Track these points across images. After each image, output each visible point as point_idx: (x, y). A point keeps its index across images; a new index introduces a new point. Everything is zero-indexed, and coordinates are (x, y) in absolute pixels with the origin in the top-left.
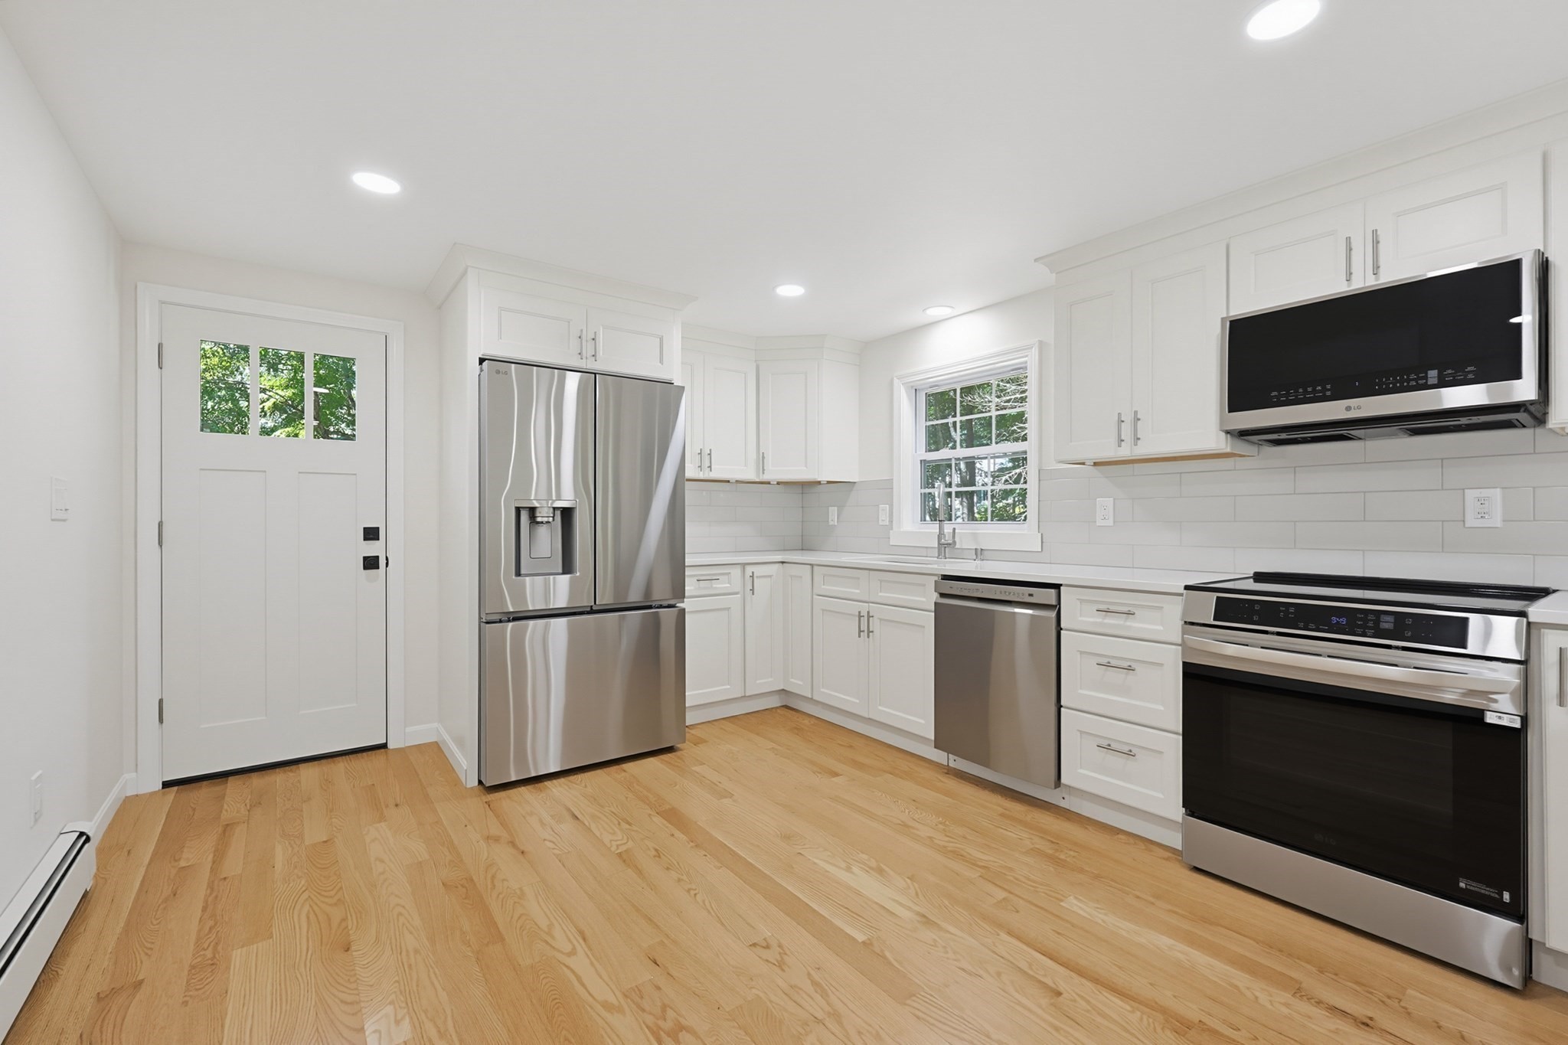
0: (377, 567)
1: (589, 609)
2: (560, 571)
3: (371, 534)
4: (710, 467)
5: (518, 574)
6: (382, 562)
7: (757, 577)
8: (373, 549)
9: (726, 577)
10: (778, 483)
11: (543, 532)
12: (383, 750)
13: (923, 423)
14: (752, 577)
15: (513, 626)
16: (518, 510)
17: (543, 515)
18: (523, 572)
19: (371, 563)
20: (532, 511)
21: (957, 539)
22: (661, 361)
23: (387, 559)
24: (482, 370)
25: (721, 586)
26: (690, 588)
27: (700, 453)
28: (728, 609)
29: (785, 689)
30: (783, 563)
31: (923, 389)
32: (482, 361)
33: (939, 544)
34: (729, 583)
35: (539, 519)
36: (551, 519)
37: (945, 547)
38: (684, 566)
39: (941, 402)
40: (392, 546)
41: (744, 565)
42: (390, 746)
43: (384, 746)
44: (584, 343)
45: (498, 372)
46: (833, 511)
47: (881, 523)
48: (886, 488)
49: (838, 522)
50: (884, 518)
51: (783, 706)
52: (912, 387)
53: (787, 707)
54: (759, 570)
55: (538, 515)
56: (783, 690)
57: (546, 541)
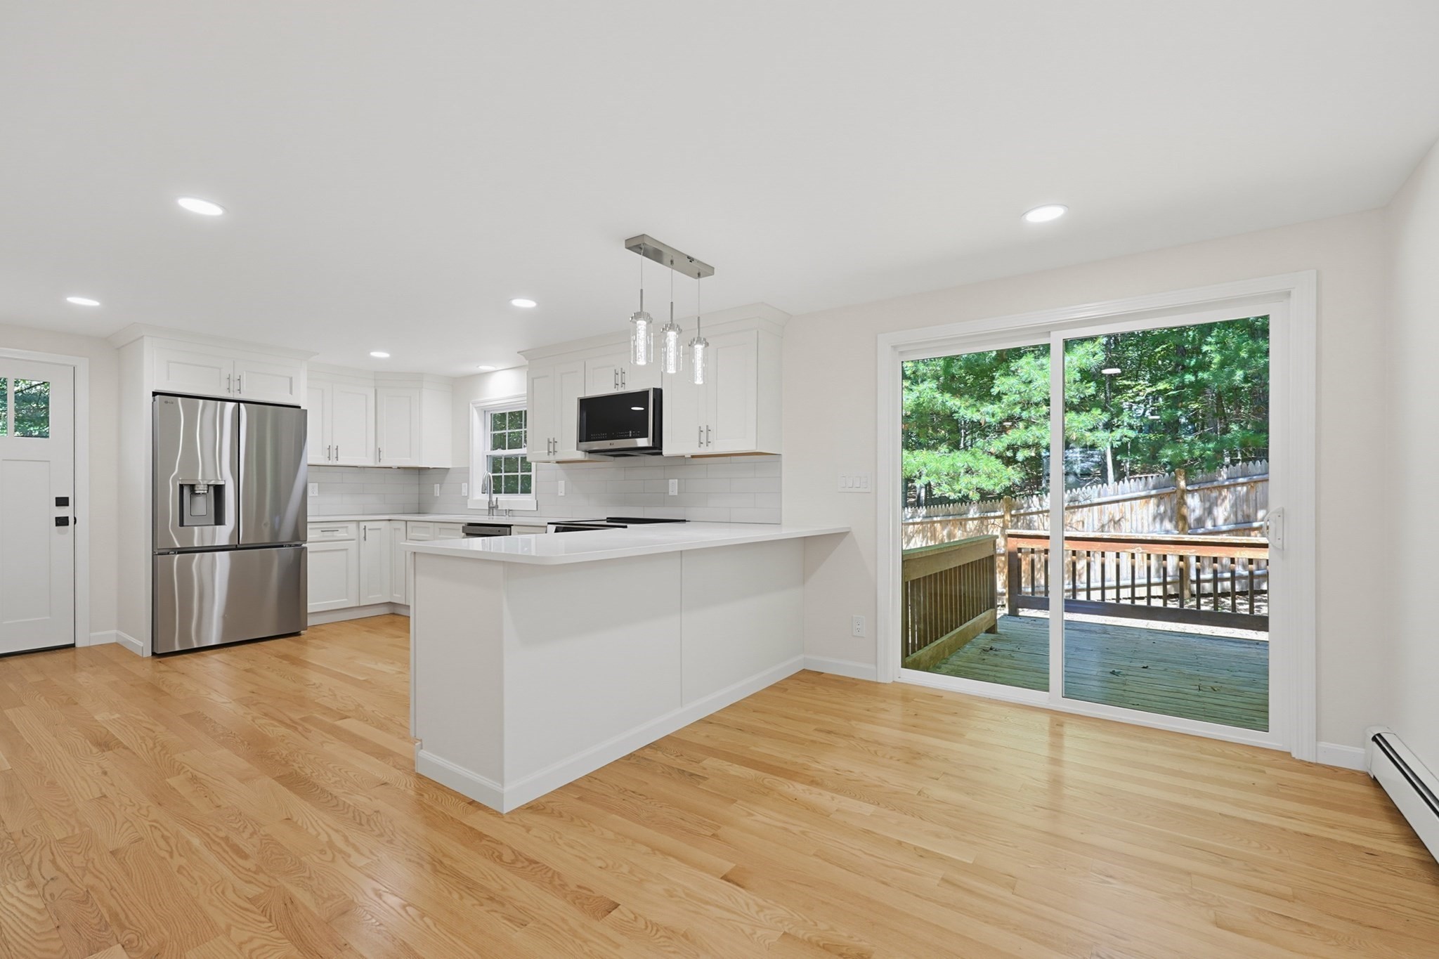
0: (67, 524)
1: (235, 547)
2: (213, 523)
3: (62, 502)
4: (337, 457)
5: (182, 524)
6: (71, 521)
7: (369, 529)
8: (63, 512)
9: (345, 529)
10: (399, 468)
11: (200, 501)
12: (73, 648)
13: (489, 433)
14: (365, 529)
15: (178, 558)
16: (182, 487)
17: (200, 489)
18: (185, 524)
19: (62, 522)
20: (192, 487)
21: (498, 504)
22: (291, 393)
23: (75, 519)
24: (154, 400)
25: (341, 534)
26: (311, 535)
27: (329, 449)
28: (346, 550)
29: (392, 601)
30: (390, 520)
31: (488, 411)
32: (155, 394)
33: (489, 507)
34: (347, 532)
35: (197, 492)
36: (206, 492)
37: (492, 508)
38: (306, 523)
39: (499, 420)
40: (80, 510)
41: (359, 522)
42: (78, 645)
43: (73, 646)
44: (232, 383)
45: (166, 402)
46: (437, 486)
47: (463, 495)
48: (465, 473)
49: (440, 494)
50: (464, 491)
51: (391, 614)
52: (482, 409)
53: (393, 614)
54: (369, 525)
55: (196, 489)
56: (390, 602)
57: (203, 506)
